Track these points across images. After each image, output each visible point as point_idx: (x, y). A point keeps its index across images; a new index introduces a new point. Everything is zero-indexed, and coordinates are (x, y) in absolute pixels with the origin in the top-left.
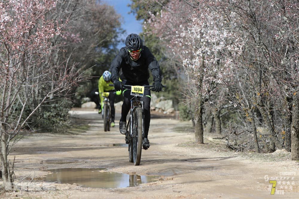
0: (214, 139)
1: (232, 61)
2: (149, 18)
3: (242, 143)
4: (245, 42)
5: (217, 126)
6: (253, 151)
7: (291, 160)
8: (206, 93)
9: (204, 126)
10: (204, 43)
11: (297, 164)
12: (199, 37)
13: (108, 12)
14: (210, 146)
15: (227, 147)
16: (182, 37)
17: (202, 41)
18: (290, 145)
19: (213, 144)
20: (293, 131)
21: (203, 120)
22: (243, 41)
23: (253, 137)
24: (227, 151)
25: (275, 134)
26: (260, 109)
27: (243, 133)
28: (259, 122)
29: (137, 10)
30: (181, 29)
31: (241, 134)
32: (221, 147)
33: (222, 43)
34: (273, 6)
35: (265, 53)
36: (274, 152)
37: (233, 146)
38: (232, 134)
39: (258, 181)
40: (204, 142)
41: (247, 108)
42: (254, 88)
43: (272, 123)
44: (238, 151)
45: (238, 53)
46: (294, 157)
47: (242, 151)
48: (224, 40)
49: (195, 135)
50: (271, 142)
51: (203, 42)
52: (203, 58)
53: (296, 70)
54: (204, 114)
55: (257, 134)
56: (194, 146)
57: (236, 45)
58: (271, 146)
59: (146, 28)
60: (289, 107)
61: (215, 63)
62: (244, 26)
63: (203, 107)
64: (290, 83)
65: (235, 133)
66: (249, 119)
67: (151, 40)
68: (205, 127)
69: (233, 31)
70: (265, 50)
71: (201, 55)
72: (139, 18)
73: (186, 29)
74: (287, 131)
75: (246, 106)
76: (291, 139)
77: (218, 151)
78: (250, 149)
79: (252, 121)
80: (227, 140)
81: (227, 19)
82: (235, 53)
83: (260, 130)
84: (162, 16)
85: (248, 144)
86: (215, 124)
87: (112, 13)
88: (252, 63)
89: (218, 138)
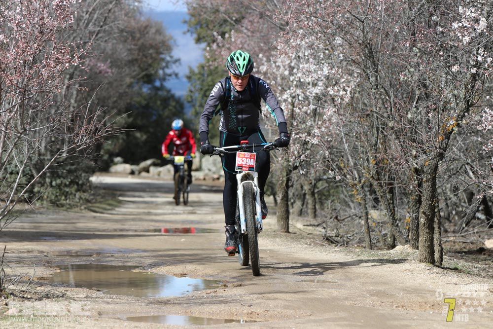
0: (304, 225)
1: (335, 112)
2: (214, 41)
3: (347, 234)
4: (355, 83)
5: (310, 206)
6: (362, 247)
7: (419, 262)
8: (296, 158)
9: (290, 207)
10: (295, 83)
11: (427, 268)
12: (287, 73)
13: (153, 30)
14: (298, 237)
15: (324, 239)
16: (262, 72)
17: (291, 79)
18: (417, 239)
19: (304, 234)
20: (422, 219)
21: (290, 197)
22: (352, 82)
23: (363, 225)
24: (324, 245)
25: (396, 222)
26: (375, 183)
27: (349, 219)
28: (373, 203)
29: (196, 28)
30: (261, 60)
31: (346, 220)
32: (314, 238)
33: (320, 83)
34: (398, 31)
35: (385, 100)
36: (394, 249)
37: (333, 238)
38: (332, 220)
39: (367, 293)
40: (290, 230)
41: (356, 182)
42: (366, 152)
43: (391, 206)
44: (341, 245)
45: (343, 100)
46: (422, 257)
47: (346, 245)
48: (324, 79)
49: (276, 220)
50: (389, 234)
51: (293, 80)
52: (293, 104)
53: (429, 128)
54: (291, 188)
55: (369, 221)
56: (275, 236)
57: (342, 87)
58: (390, 240)
59: (209, 57)
60: (418, 183)
61: (310, 113)
62: (353, 59)
63: (290, 178)
64: (421, 147)
65: (336, 218)
66: (358, 198)
67: (217, 73)
68: (293, 207)
69: (337, 67)
70: (385, 96)
71: (290, 100)
72: (199, 40)
73: (269, 60)
74: (413, 219)
75: (354, 178)
76: (420, 231)
77: (310, 245)
78: (358, 243)
79: (362, 202)
80: (324, 228)
81: (330, 48)
82: (339, 99)
83: (374, 214)
84: (233, 40)
85: (355, 235)
86: (307, 203)
87: (159, 32)
88: (365, 115)
89: (311, 225)
